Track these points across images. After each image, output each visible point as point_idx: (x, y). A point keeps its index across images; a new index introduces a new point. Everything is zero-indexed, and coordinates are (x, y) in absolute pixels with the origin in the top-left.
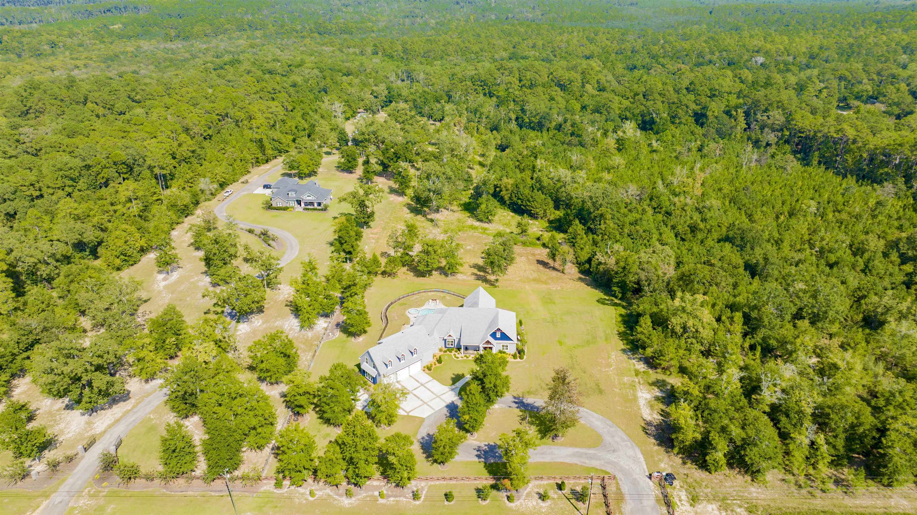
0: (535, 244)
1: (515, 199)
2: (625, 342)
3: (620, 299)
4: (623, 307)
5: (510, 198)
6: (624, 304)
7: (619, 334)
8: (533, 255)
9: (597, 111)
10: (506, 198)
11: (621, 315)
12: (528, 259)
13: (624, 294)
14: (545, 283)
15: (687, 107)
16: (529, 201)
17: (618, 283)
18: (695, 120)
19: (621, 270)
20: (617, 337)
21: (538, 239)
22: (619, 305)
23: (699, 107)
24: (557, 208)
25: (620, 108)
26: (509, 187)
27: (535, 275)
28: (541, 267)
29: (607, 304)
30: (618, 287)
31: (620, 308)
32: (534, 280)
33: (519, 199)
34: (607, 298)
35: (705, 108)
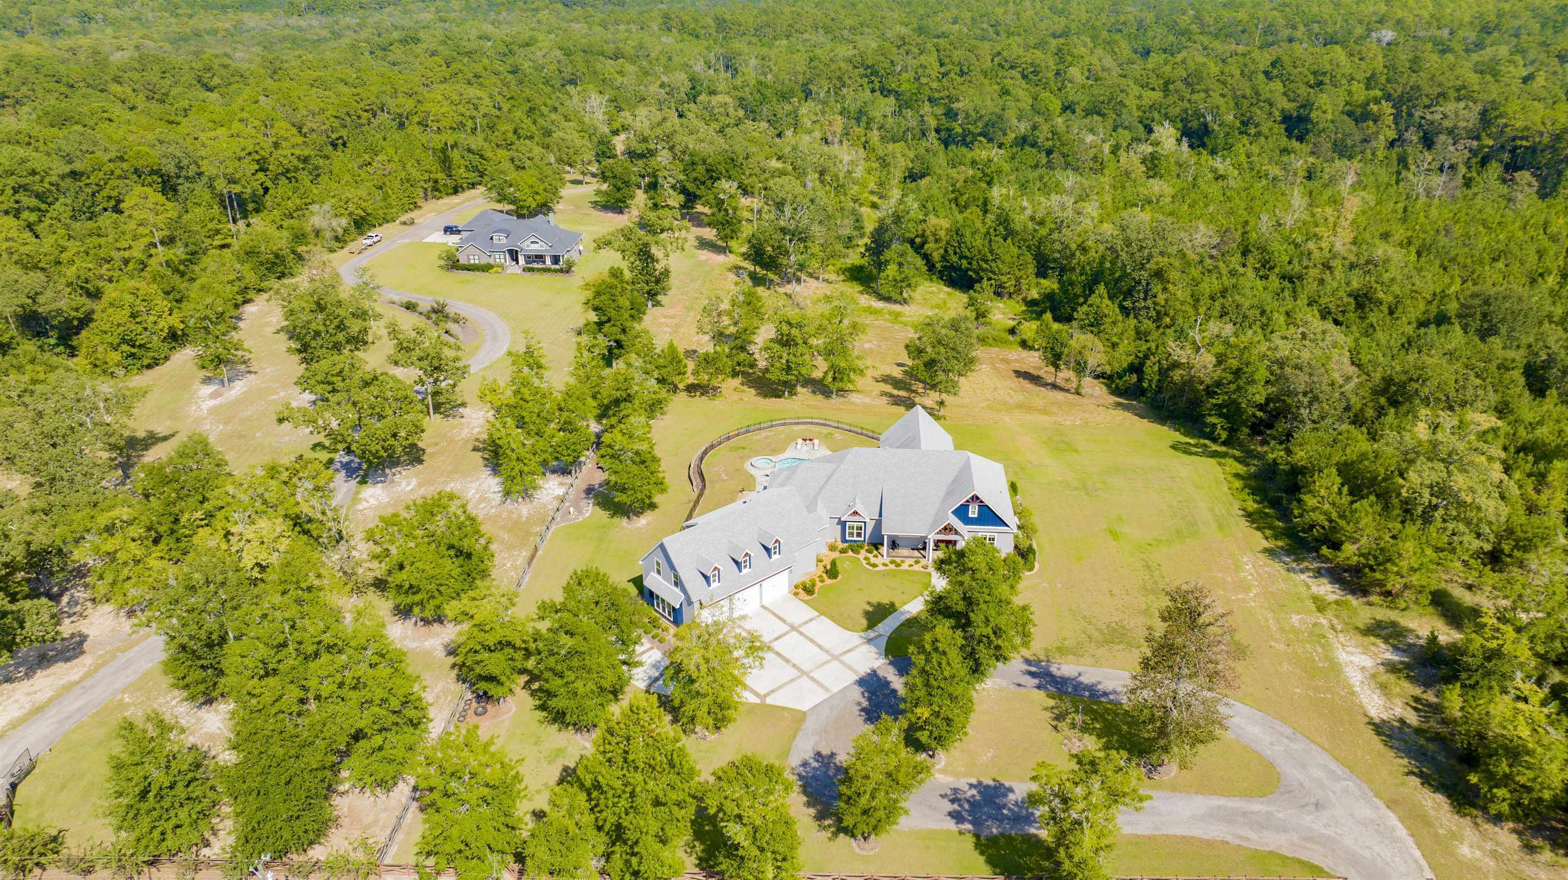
0: (1005, 342)
1: (955, 259)
2: (1268, 532)
3: (1224, 443)
4: (1236, 459)
5: (944, 258)
6: (1237, 453)
7: (1249, 516)
8: (1006, 361)
9: (1094, 110)
10: (936, 256)
11: (1237, 475)
12: (996, 368)
13: (1232, 431)
14: (1044, 411)
15: (1271, 105)
16: (986, 261)
17: (1220, 406)
18: (1286, 130)
19: (1230, 377)
20: (1243, 523)
21: (1012, 331)
22: (1224, 455)
23: (1294, 105)
24: (1042, 273)
25: (1139, 108)
26: (942, 233)
27: (1019, 397)
28: (1027, 384)
29: (1196, 454)
30: (1220, 415)
31: (1230, 461)
32: (1020, 406)
33: (961, 258)
34: (1192, 441)
35: (1307, 105)
